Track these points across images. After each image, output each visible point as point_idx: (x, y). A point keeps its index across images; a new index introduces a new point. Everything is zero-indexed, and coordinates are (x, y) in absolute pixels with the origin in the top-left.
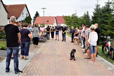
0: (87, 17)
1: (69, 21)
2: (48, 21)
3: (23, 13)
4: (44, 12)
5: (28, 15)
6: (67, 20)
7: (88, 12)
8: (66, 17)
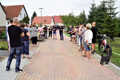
0: (83, 16)
1: (65, 21)
2: (45, 21)
3: (21, 14)
4: (41, 12)
5: (26, 15)
6: (64, 20)
7: (84, 11)
8: (63, 16)
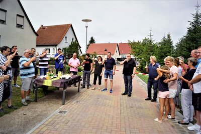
4: (87, 27)
5: (74, 40)
